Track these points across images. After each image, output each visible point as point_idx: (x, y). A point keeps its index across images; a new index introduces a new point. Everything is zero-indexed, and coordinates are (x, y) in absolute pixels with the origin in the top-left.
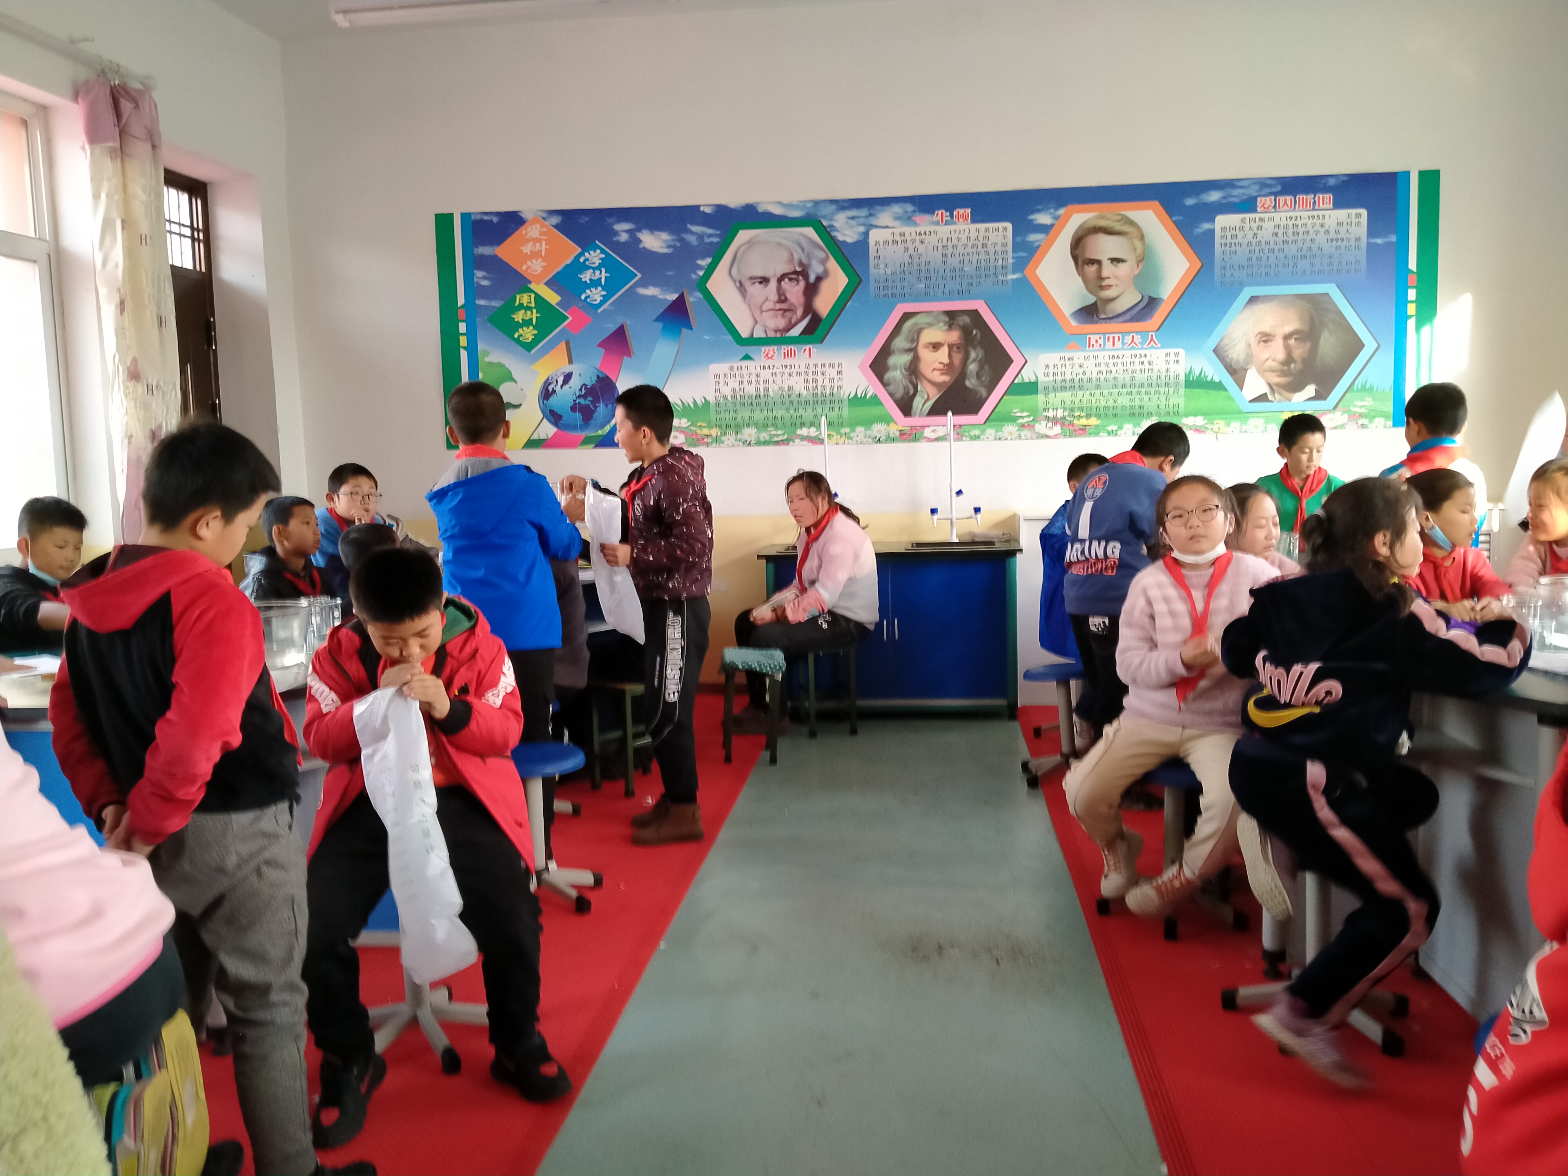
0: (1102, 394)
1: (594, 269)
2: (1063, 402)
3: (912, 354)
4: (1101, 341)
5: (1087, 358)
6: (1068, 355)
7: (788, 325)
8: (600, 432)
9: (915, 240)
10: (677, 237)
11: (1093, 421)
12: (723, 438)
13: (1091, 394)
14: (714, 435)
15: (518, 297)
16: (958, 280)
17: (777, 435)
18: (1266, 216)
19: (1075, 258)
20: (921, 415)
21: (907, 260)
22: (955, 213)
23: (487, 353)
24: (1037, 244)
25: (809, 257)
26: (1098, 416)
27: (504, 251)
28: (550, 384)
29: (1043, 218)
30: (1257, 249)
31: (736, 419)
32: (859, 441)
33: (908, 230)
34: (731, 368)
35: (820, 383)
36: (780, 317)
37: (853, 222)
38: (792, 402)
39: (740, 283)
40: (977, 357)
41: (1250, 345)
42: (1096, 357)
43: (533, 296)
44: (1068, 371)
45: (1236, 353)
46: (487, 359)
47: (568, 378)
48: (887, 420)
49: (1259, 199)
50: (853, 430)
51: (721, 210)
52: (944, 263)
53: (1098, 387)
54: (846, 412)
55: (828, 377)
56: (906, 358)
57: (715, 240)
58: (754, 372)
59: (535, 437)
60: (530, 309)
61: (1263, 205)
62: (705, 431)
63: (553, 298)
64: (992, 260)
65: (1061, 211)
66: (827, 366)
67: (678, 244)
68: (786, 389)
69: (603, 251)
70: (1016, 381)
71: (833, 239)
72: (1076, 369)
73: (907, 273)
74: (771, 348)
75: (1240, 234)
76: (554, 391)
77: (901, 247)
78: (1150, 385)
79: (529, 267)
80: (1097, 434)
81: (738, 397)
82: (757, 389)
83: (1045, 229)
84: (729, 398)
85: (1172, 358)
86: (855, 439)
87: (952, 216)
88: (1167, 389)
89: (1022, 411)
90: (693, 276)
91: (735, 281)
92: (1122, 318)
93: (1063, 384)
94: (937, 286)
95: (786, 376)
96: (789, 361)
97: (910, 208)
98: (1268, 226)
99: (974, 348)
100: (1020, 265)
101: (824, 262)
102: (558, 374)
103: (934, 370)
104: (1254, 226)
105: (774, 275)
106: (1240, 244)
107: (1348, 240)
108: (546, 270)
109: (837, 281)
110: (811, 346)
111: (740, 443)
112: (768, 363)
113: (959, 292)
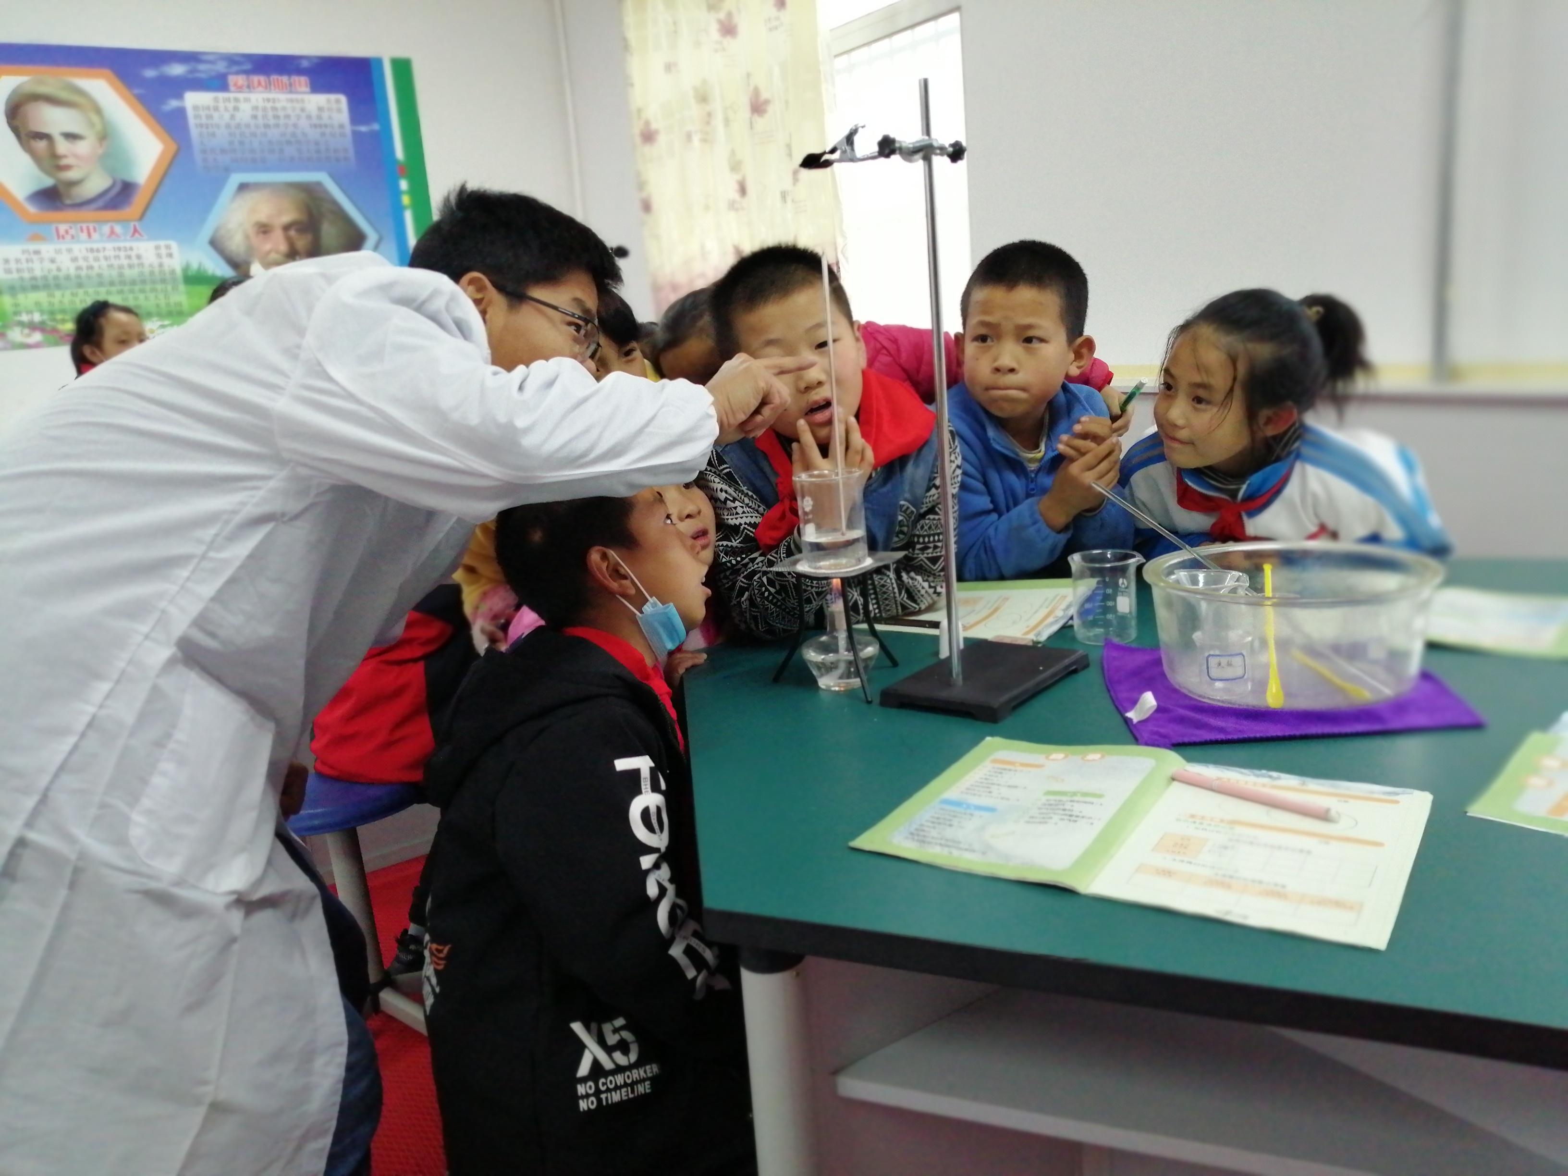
0: (87, 293)
4: (72, 232)
6: (32, 247)
30: (238, 132)
41: (248, 236)
44: (36, 266)
45: (236, 244)
49: (229, 77)
61: (235, 84)
75: (216, 115)
78: (143, 282)
85: (163, 251)
92: (93, 206)
93: (34, 282)
104: (230, 106)
106: (218, 126)
107: (332, 126)
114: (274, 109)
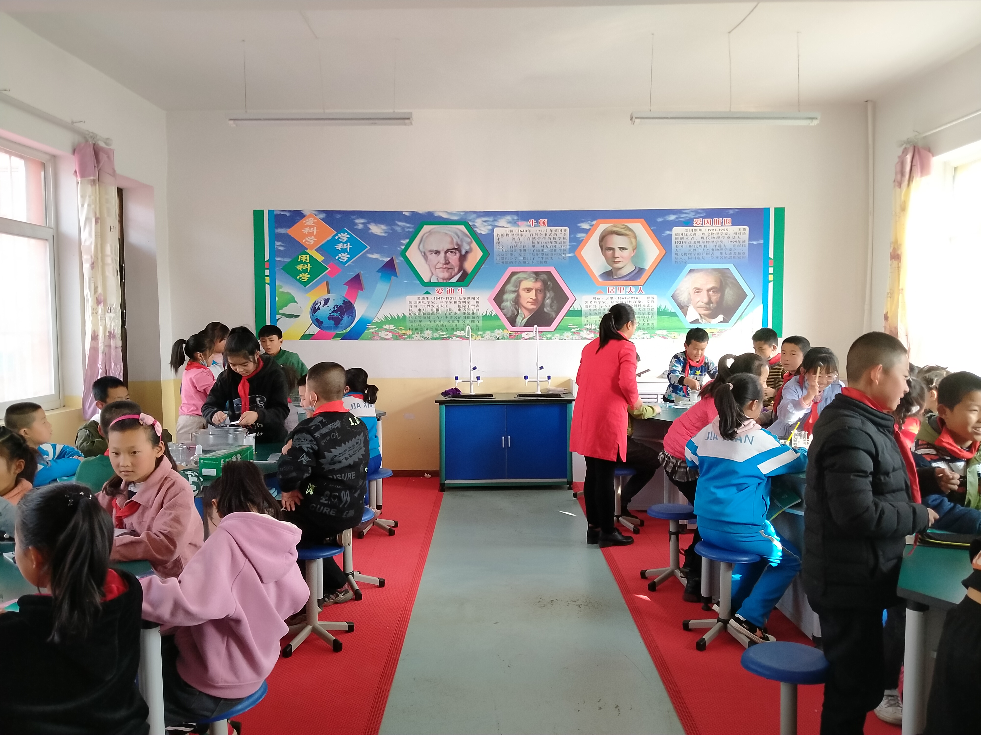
1: (343, 243)
3: (516, 294)
4: (614, 290)
5: (607, 298)
6: (597, 296)
7: (450, 276)
8: (344, 331)
9: (518, 234)
10: (390, 228)
12: (413, 336)
14: (408, 334)
15: (300, 256)
16: (541, 256)
17: (443, 335)
18: (698, 228)
19: (601, 247)
20: (520, 326)
21: (514, 244)
22: (539, 221)
23: (281, 287)
24: (582, 239)
25: (462, 241)
27: (292, 232)
28: (317, 304)
29: (585, 226)
30: (694, 245)
31: (421, 325)
32: (488, 339)
33: (514, 229)
34: (419, 298)
35: (467, 308)
36: (445, 272)
37: (485, 223)
38: (451, 317)
39: (424, 253)
40: (550, 296)
41: (690, 294)
42: (612, 298)
43: (308, 256)
44: (597, 304)
45: (683, 298)
46: (280, 290)
47: (327, 301)
48: (503, 328)
49: (694, 219)
50: (484, 333)
51: (414, 214)
52: (534, 246)
54: (481, 323)
55: (471, 304)
56: (513, 296)
57: (411, 230)
58: (431, 300)
59: (307, 333)
60: (306, 263)
61: (696, 223)
62: (404, 332)
63: (320, 258)
64: (558, 246)
65: (594, 222)
66: (471, 298)
67: (391, 232)
68: (448, 310)
69: (349, 234)
70: (570, 310)
71: (475, 232)
72: (602, 304)
73: (514, 251)
74: (441, 288)
75: (685, 237)
76: (319, 308)
77: (511, 238)
79: (307, 241)
81: (422, 314)
82: (432, 310)
83: (586, 231)
84: (417, 314)
85: (651, 300)
86: (485, 338)
87: (537, 222)
88: (648, 315)
89: (574, 325)
90: (399, 249)
91: (421, 252)
92: (625, 279)
93: (595, 311)
94: (529, 258)
95: (449, 303)
96: (450, 296)
97: (516, 218)
99: (549, 292)
100: (573, 249)
101: (469, 244)
102: (321, 299)
103: (528, 302)
104: (692, 233)
105: (443, 250)
106: (685, 242)
107: (739, 242)
108: (316, 243)
109: (477, 254)
110: (462, 288)
111: (423, 339)
112: (439, 296)
113: (541, 262)
114: (713, 234)
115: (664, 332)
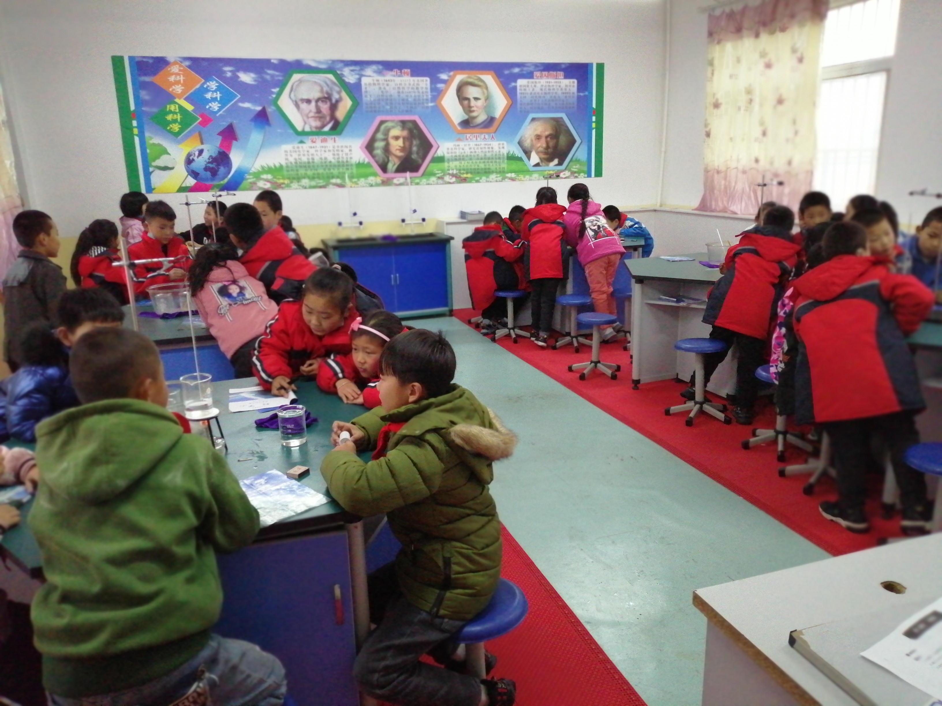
0: (472, 162)
1: (213, 91)
2: (456, 166)
3: (386, 142)
4: (471, 137)
5: (465, 145)
6: (457, 143)
7: (322, 125)
8: (222, 182)
9: (384, 84)
10: (259, 76)
11: (469, 175)
12: (291, 185)
13: (468, 162)
14: (286, 183)
15: (168, 106)
16: (406, 106)
17: (319, 183)
18: (537, 81)
19: (458, 96)
20: (391, 172)
21: (380, 93)
22: (403, 71)
23: (151, 138)
24: (442, 89)
25: (331, 89)
26: (471, 173)
27: (156, 79)
28: (191, 155)
29: (444, 76)
30: (534, 96)
31: (298, 174)
32: (362, 186)
33: (381, 79)
34: (294, 148)
35: (341, 156)
36: (318, 121)
37: (353, 73)
38: (327, 166)
39: (296, 102)
40: (416, 143)
41: (532, 140)
42: (469, 145)
43: (177, 106)
44: (457, 151)
45: (527, 143)
46: (151, 142)
47: (201, 152)
48: (375, 175)
49: (534, 73)
50: (359, 180)
51: (283, 62)
52: (399, 96)
53: (471, 159)
54: (355, 170)
55: (345, 153)
56: (383, 144)
57: (281, 78)
58: (306, 150)
59: (184, 185)
60: (176, 113)
61: (536, 76)
62: (282, 181)
63: (189, 107)
64: (421, 96)
65: (452, 73)
66: (344, 147)
67: (260, 80)
68: (323, 159)
69: (217, 82)
70: (435, 156)
71: (344, 81)
72: (461, 151)
73: (381, 100)
74: (314, 137)
75: (527, 89)
76: (193, 160)
77: (377, 87)
78: (492, 158)
79: (174, 90)
80: (470, 182)
81: (298, 163)
82: (308, 159)
83: (445, 82)
84: (293, 163)
86: (360, 185)
88: (500, 160)
89: (438, 170)
90: (269, 98)
91: (293, 101)
92: (480, 127)
93: (456, 157)
94: (396, 108)
95: (323, 152)
96: (324, 144)
97: (381, 67)
98: (539, 85)
99: (415, 140)
100: (434, 99)
102: (195, 150)
103: (397, 150)
104: (533, 85)
105: (314, 99)
106: (527, 93)
107: (570, 93)
108: (184, 92)
109: (346, 104)
110: (335, 137)
111: (301, 187)
112: (313, 145)
113: (407, 111)
114: (549, 86)
115: (513, 175)
